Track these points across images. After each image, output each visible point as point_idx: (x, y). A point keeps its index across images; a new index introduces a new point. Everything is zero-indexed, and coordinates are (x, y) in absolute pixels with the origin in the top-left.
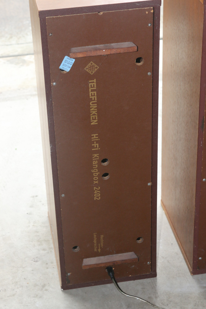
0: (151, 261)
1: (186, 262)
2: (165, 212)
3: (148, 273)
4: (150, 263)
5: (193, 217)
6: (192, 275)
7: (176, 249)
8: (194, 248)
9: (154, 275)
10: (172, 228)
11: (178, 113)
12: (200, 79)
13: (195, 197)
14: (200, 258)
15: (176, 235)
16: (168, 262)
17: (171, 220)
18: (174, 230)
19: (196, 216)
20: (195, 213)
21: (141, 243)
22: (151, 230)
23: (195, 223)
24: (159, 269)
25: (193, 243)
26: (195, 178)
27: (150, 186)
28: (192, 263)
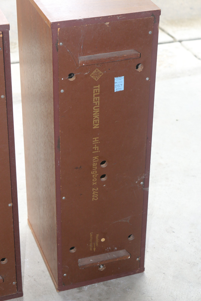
0: (17, 281)
1: (52, 279)
2: (32, 231)
3: (14, 293)
4: (16, 282)
5: (56, 234)
6: (57, 292)
7: (42, 267)
8: (58, 265)
9: (21, 295)
10: (38, 247)
11: (36, 134)
12: (53, 100)
13: (56, 215)
14: (65, 275)
15: (42, 253)
16: (35, 280)
17: (37, 239)
18: (40, 248)
19: (58, 234)
20: (57, 230)
21: (5, 264)
22: (15, 250)
23: (57, 241)
24: (26, 288)
25: (57, 260)
26: (55, 197)
27: (11, 206)
28: (57, 280)
